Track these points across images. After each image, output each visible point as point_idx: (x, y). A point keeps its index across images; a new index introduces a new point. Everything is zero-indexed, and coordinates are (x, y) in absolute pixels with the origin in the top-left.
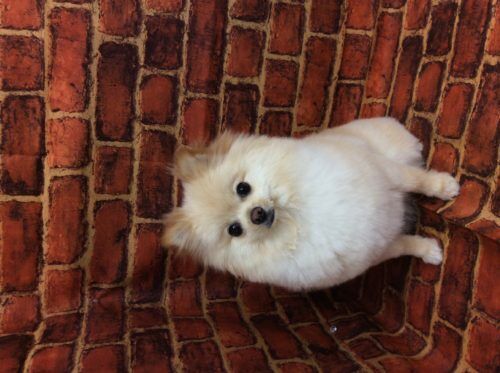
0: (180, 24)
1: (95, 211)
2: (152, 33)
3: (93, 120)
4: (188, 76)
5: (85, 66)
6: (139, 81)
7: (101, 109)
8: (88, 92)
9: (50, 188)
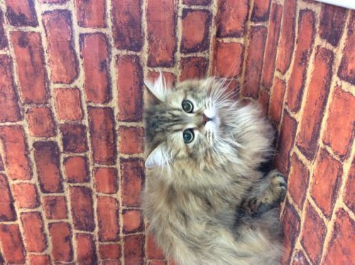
0: (83, 127)
1: (49, 228)
2: (65, 133)
3: (37, 184)
4: (93, 155)
5: (26, 156)
6: (62, 160)
7: (41, 177)
8: (31, 169)
9: (21, 218)
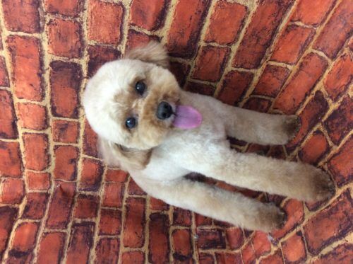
0: (117, 53)
2: (93, 56)
3: (49, 106)
5: (40, 75)
7: (54, 100)
8: (43, 90)
